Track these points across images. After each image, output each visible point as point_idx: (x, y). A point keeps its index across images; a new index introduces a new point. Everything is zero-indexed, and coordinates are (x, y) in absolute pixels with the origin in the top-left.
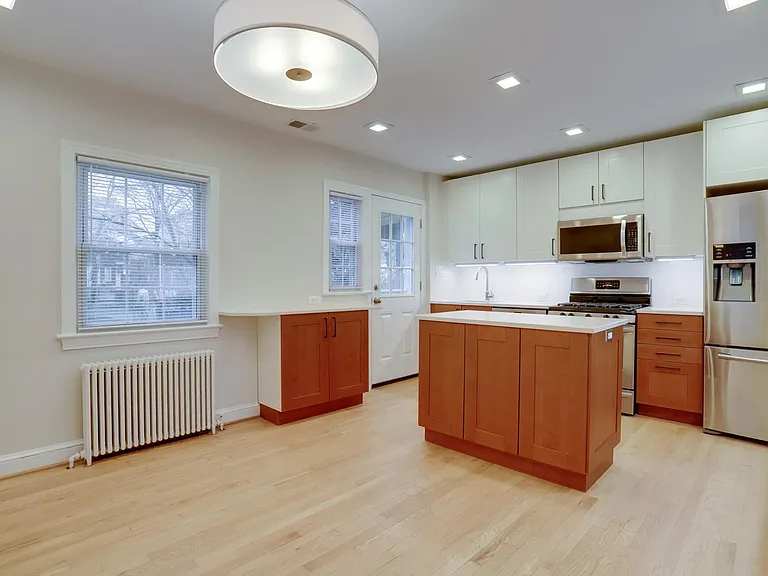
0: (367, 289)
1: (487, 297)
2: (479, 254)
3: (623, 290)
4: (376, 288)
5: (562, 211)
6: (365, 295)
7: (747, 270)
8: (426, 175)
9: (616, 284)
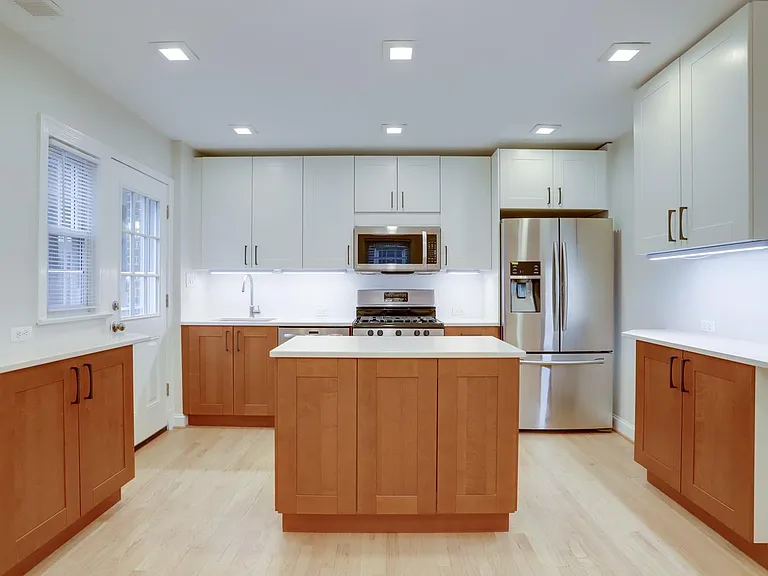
0: (105, 310)
1: (252, 313)
2: (252, 258)
3: (411, 303)
4: (115, 307)
5: (357, 216)
6: (103, 319)
7: (529, 285)
8: (175, 144)
9: (404, 297)
